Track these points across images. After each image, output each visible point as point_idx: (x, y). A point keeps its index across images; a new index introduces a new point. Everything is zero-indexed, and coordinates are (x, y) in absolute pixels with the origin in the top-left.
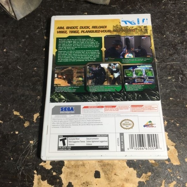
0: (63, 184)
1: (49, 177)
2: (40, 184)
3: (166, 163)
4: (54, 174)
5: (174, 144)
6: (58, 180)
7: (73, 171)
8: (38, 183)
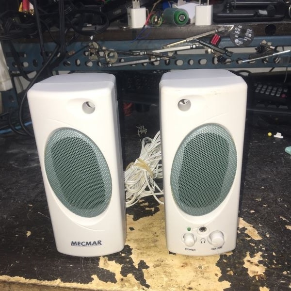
0: (133, 262)
1: (117, 258)
2: (106, 264)
3: (246, 240)
4: (123, 255)
5: (252, 225)
6: (128, 260)
7: (145, 251)
8: (104, 264)
